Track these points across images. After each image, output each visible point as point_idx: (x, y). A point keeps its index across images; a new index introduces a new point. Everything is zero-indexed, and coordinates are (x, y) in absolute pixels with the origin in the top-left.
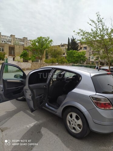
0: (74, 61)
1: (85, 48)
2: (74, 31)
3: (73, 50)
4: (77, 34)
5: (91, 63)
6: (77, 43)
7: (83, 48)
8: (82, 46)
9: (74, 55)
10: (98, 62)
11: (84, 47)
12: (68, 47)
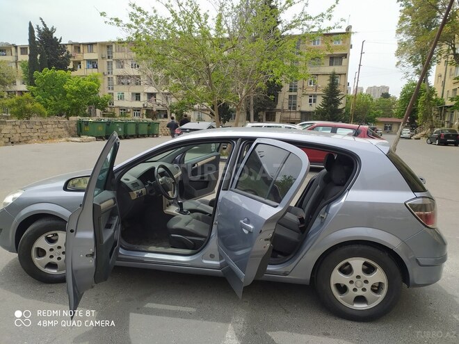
0: (67, 107)
1: (93, 63)
2: (102, 14)
3: (57, 69)
4: (113, 21)
5: (118, 113)
6: (64, 45)
7: (84, 65)
8: (78, 57)
9: (66, 87)
10: (139, 110)
11: (89, 61)
12: (32, 56)
